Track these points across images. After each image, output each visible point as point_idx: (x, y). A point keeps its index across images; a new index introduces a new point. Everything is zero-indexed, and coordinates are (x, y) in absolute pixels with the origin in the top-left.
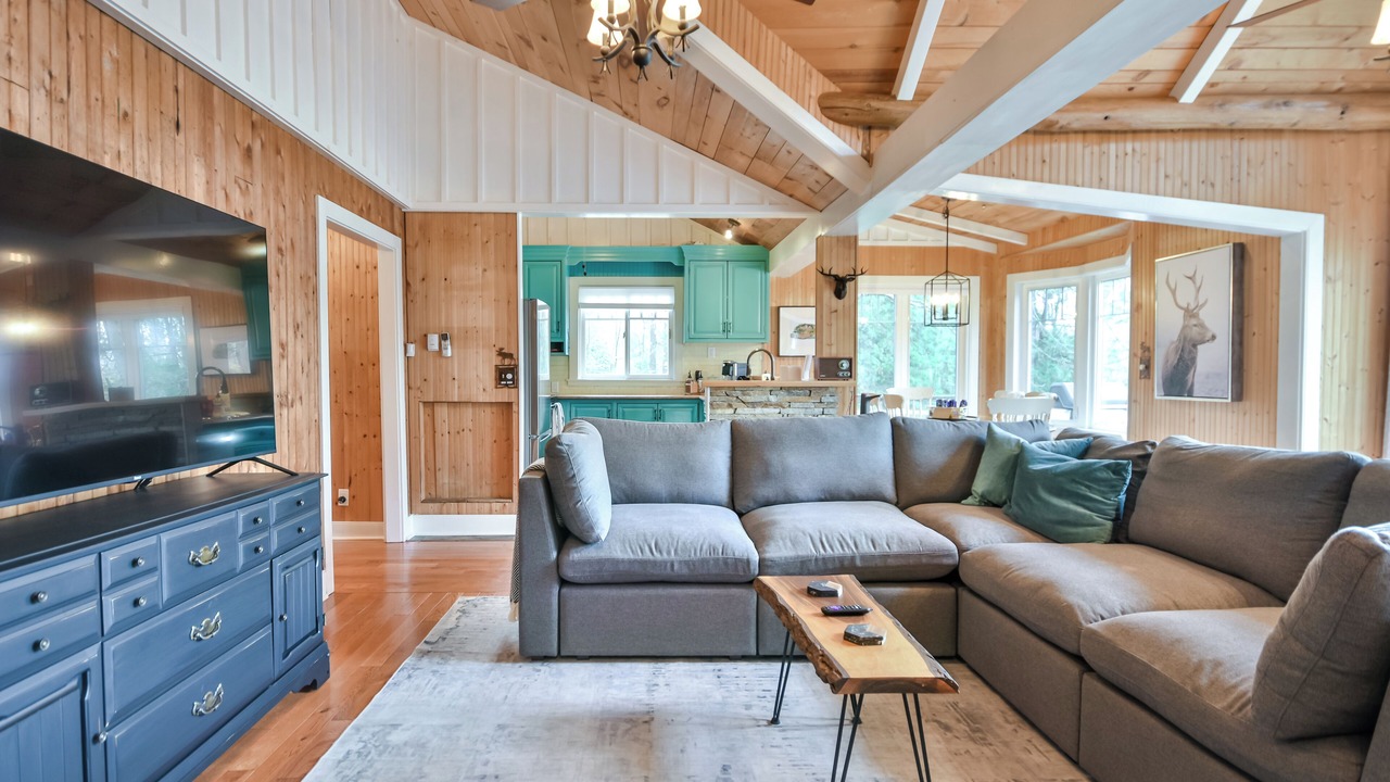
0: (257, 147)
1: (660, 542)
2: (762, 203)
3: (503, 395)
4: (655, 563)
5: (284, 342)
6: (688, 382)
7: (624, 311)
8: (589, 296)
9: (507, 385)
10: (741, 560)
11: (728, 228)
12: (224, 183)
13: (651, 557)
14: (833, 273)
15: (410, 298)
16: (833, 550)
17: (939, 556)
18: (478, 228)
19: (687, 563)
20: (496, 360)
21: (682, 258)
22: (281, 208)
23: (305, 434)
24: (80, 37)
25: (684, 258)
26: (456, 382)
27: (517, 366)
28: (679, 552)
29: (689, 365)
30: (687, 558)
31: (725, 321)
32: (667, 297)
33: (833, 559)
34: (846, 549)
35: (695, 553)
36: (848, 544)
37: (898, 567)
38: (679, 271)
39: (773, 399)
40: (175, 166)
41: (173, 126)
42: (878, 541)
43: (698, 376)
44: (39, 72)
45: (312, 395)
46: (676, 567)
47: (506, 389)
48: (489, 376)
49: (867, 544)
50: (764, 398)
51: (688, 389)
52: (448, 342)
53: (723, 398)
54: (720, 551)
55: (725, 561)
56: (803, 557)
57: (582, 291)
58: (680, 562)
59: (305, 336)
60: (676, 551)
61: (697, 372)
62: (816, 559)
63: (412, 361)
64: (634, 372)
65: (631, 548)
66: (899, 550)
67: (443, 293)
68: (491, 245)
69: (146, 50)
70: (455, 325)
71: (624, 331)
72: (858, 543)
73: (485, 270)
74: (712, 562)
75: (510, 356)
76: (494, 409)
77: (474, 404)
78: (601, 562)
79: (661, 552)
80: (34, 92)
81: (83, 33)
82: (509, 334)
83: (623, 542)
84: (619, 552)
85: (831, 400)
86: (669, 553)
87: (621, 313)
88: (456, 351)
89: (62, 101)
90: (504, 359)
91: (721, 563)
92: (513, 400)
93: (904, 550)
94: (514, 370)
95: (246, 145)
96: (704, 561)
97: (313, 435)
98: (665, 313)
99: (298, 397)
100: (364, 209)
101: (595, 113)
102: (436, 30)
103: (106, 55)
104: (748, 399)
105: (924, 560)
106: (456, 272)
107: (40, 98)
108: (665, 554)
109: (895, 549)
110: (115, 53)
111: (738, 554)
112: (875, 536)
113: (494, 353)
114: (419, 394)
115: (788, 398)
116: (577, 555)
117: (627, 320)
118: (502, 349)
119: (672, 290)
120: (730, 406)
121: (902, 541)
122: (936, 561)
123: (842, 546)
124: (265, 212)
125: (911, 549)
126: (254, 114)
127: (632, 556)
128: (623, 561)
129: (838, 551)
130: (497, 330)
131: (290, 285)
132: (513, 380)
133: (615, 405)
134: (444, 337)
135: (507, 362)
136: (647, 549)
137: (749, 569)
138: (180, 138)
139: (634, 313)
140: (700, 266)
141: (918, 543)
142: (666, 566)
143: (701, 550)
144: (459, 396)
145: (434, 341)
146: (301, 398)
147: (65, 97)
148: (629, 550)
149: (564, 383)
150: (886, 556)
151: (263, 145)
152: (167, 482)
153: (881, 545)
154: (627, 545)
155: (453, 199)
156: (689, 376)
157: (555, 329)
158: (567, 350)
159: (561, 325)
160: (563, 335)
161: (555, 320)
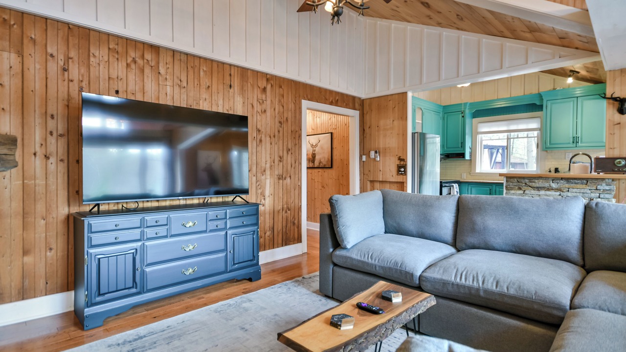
0: (269, 87)
1: (374, 254)
2: (554, 58)
3: (400, 179)
4: (368, 264)
5: (282, 155)
7: (506, 134)
8: (484, 128)
9: (402, 174)
10: (409, 273)
11: (570, 76)
12: (252, 102)
13: (367, 261)
14: (615, 96)
15: (365, 136)
16: (466, 281)
17: (549, 307)
18: (391, 102)
19: (382, 268)
20: (398, 162)
21: (542, 100)
22: (281, 107)
23: (292, 190)
24: (192, 67)
25: (543, 99)
26: (381, 172)
27: (406, 165)
28: (380, 261)
30: (382, 265)
31: (575, 135)
32: (535, 124)
33: (464, 287)
34: (475, 283)
35: (387, 264)
36: (478, 280)
37: (514, 305)
38: (540, 108)
39: (554, 185)
40: (229, 100)
41: (229, 87)
42: (501, 283)
44: (177, 81)
45: (297, 176)
46: (377, 269)
47: (401, 176)
48: (394, 169)
49: (492, 283)
50: (547, 185)
52: (378, 154)
53: (516, 184)
54: (399, 265)
55: (401, 271)
56: (444, 280)
57: (480, 125)
58: (379, 266)
59: (294, 154)
60: (379, 260)
61: (556, 169)
62: (453, 284)
63: (365, 163)
65: (360, 254)
66: (515, 293)
67: (377, 133)
68: (396, 109)
69: (218, 65)
70: (381, 147)
72: (486, 281)
73: (393, 121)
74: (394, 270)
75: (403, 160)
76: (398, 185)
77: (390, 182)
78: (346, 258)
79: (372, 259)
80: (175, 87)
81: (193, 66)
82: (403, 150)
83: (359, 251)
84: (355, 255)
85: (607, 188)
86: (375, 260)
88: (381, 158)
89: (184, 87)
90: (401, 161)
91: (398, 271)
92: (404, 181)
93: (520, 294)
94: (405, 167)
95: (263, 87)
96: (390, 268)
97: (297, 192)
98: (536, 133)
99: (288, 176)
100: (333, 101)
101: (444, 33)
102: (375, 18)
103: (201, 70)
104: (533, 185)
105: (535, 307)
106: (382, 123)
107: (177, 89)
108: (373, 261)
109: (512, 292)
110: (205, 69)
111: (408, 269)
112: (501, 280)
113: (397, 159)
114: (367, 177)
115: (567, 185)
116: (339, 252)
117: (508, 139)
118: (400, 157)
119: (539, 120)
120: (520, 189)
121: (520, 288)
122: (546, 310)
123: (473, 280)
124: (272, 110)
125: (525, 295)
126: (268, 76)
127: (359, 258)
128: (355, 259)
129: (469, 283)
130: (398, 148)
131: (285, 134)
132: (404, 171)
134: (376, 152)
135: (402, 163)
136: (367, 256)
137: (413, 280)
138: (232, 90)
139: (513, 135)
140: (553, 103)
141: (534, 292)
142: (373, 267)
143: (390, 262)
144: (382, 178)
145: (372, 154)
146: (290, 177)
147: (186, 86)
148: (359, 254)
149: (469, 174)
150: (502, 295)
151: (272, 86)
152: (223, 202)
153: (502, 287)
154: (359, 253)
155: (380, 91)
156: (550, 171)
157: (460, 146)
158: (467, 157)
159: (463, 144)
160: (464, 149)
161: (460, 142)
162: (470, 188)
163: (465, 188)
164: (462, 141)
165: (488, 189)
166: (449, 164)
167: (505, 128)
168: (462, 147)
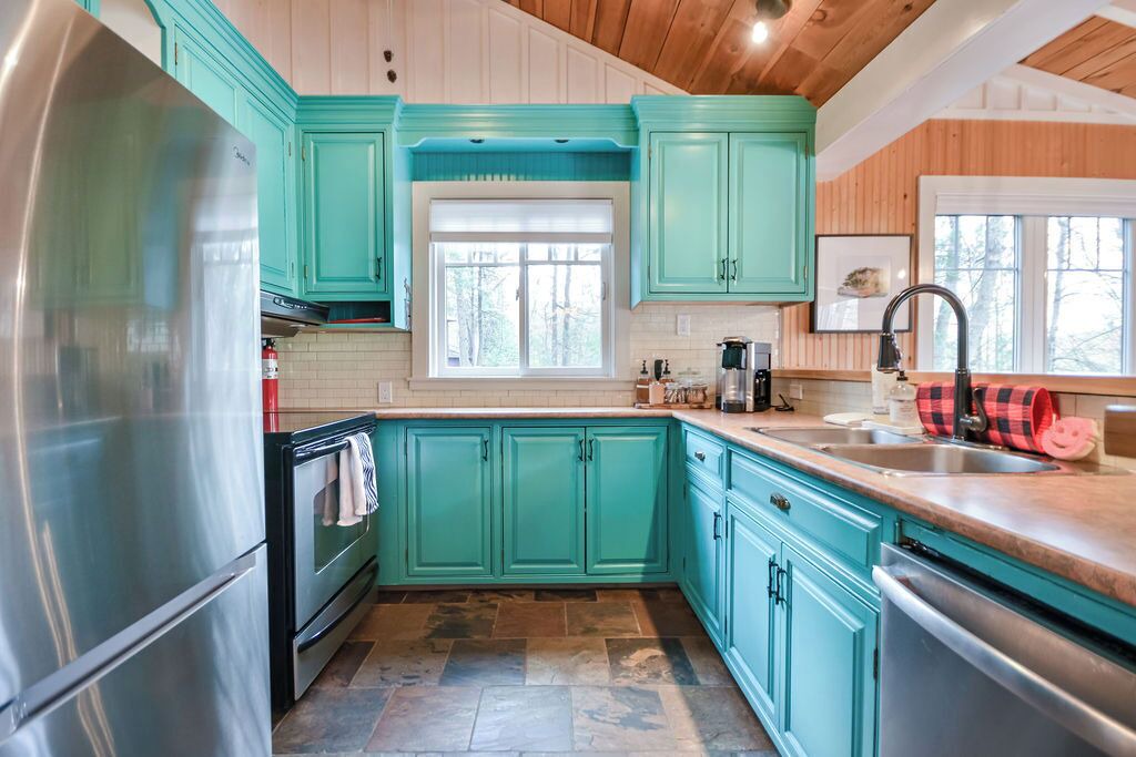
6: (642, 382)
7: (517, 247)
8: (449, 219)
21: (634, 130)
29: (644, 350)
31: (725, 257)
32: (597, 221)
43: (660, 370)
51: (642, 396)
57: (438, 209)
61: (658, 363)
64: (536, 362)
71: (516, 285)
87: (510, 251)
117: (525, 263)
119: (606, 207)
133: (497, 428)
139: (537, 251)
140: (667, 143)
149: (402, 384)
156: (644, 372)
157: (372, 274)
158: (400, 321)
159: (383, 265)
160: (389, 287)
161: (371, 256)
162: (412, 440)
163: (395, 440)
164: (380, 254)
165: (478, 440)
166: (332, 347)
167: (512, 226)
168: (378, 276)
